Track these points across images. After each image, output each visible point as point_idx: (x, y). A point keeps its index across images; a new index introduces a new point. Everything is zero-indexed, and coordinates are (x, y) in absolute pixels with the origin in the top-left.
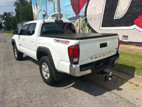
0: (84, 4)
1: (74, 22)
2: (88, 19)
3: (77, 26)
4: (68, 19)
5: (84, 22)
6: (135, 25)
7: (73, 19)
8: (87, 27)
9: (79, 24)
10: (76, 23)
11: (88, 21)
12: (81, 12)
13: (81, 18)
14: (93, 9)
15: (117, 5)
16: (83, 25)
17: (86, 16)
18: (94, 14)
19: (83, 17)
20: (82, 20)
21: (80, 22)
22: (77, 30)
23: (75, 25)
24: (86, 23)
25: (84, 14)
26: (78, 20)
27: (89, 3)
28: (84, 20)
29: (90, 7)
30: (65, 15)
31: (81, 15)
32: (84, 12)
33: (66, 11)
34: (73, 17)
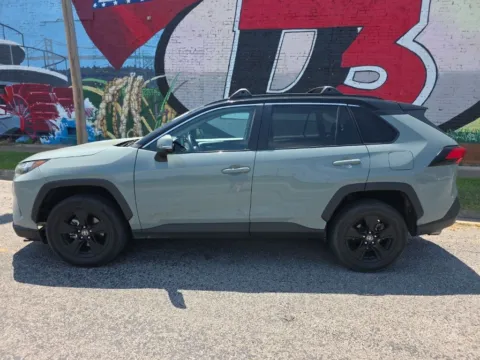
0: (153, 33)
1: (102, 86)
2: (170, 83)
4: (63, 72)
5: (155, 91)
7: (97, 76)
8: (167, 107)
9: (127, 97)
10: (112, 90)
11: (172, 91)
12: (137, 57)
13: (140, 78)
14: (191, 56)
15: (274, 58)
16: (150, 99)
17: (163, 72)
18: (198, 69)
19: (147, 74)
20: (142, 82)
21: (135, 90)
22: (119, 117)
23: (108, 98)
24: (164, 95)
25: (152, 66)
26: (120, 80)
27: (174, 34)
28: (152, 83)
29: (179, 46)
30: (41, 54)
31: (138, 66)
32: (150, 58)
33: (51, 41)
34: (94, 68)
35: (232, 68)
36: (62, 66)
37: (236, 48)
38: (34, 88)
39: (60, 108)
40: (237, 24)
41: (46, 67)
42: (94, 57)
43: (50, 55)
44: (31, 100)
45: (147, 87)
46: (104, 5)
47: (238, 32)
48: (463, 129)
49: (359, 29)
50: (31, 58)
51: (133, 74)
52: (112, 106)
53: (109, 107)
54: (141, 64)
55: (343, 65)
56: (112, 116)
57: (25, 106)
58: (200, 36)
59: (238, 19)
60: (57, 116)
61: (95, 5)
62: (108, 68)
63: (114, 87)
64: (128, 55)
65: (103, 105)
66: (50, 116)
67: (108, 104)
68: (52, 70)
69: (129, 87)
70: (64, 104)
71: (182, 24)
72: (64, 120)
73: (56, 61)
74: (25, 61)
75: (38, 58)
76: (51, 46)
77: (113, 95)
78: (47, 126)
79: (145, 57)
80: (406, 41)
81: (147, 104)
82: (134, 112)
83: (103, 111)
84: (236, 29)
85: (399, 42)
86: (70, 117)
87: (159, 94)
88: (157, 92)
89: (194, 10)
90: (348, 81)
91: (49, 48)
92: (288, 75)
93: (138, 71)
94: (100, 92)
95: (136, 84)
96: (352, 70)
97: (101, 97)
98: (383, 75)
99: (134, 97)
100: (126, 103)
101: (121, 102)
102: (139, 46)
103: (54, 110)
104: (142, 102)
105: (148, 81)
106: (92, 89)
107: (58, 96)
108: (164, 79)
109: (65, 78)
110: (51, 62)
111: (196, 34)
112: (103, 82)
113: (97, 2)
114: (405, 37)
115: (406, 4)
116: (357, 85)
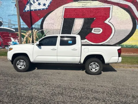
0: (40, 19)
1: (25, 33)
3: (30, 37)
6: (86, 40)
7: (23, 30)
10: (28, 34)
11: (45, 34)
12: (35, 25)
13: (36, 30)
14: (51, 25)
15: (73, 25)
16: (39, 36)
17: (43, 29)
18: (52, 28)
19: (38, 29)
20: (37, 32)
21: (35, 34)
22: (30, 41)
23: (27, 36)
24: (43, 35)
25: (39, 27)
26: (30, 31)
27: (46, 19)
28: (39, 32)
29: (48, 22)
30: (7, 24)
31: (36, 27)
32: (39, 25)
33: (10, 20)
34: (23, 28)
35: (62, 28)
36: (13, 27)
37: (63, 23)
38: (5, 33)
39: (12, 39)
40: (63, 17)
41: (9, 27)
42: (23, 25)
43: (10, 24)
44: (3, 37)
45: (38, 33)
47: (63, 19)
48: (122, 44)
49: (95, 19)
50: (4, 25)
51: (34, 29)
52: (28, 38)
54: (37, 27)
55: (91, 27)
56: (27, 41)
58: (53, 19)
59: (63, 15)
60: (11, 41)
61: (24, 11)
62: (27, 28)
63: (28, 33)
64: (33, 24)
65: (25, 38)
66: (9, 41)
67: (26, 38)
68: (10, 28)
70: (13, 38)
71: (48, 16)
72: (13, 42)
73: (12, 26)
75: (6, 25)
76: (11, 21)
77: (28, 35)
78: (8, 44)
79: (37, 25)
80: (107, 22)
81: (38, 38)
82: (34, 40)
83: (25, 40)
84: (63, 18)
85: (105, 22)
86: (15, 41)
87: (41, 35)
88: (41, 34)
89: (51, 13)
90: (93, 32)
91: (10, 22)
92: (77, 30)
93: (36, 29)
94: (24, 34)
95: (35, 32)
96: (94, 29)
97: (24, 36)
98: (101, 30)
102: (36, 22)
103: (10, 39)
104: (36, 37)
105: (38, 31)
106: (22, 33)
107: (12, 35)
108: (43, 31)
109: (14, 30)
110: (10, 26)
111: (52, 19)
112: (25, 31)
113: (24, 10)
114: (106, 21)
115: (106, 13)
116: (95, 33)
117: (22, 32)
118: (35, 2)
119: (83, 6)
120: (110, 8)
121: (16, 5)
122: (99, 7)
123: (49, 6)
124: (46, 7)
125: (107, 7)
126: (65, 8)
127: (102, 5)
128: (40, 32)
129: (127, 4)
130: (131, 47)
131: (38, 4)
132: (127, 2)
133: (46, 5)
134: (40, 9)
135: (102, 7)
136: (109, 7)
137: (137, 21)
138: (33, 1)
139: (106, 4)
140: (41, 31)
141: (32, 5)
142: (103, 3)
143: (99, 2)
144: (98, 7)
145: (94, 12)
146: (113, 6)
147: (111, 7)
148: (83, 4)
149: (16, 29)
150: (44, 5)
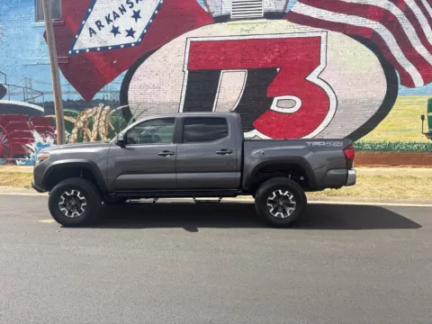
1: (74, 115)
2: (132, 111)
3: (91, 128)
4: (40, 104)
6: (255, 131)
7: (69, 107)
9: (96, 123)
10: (83, 118)
11: (134, 117)
12: (104, 92)
13: (107, 108)
14: (151, 90)
16: (116, 124)
17: (127, 103)
18: (156, 100)
19: (113, 105)
20: (109, 111)
21: (103, 118)
22: (89, 139)
23: (80, 124)
24: (128, 120)
25: (117, 98)
26: (90, 110)
27: (136, 74)
28: (117, 112)
29: (140, 83)
30: (21, 90)
31: (106, 99)
32: (116, 92)
33: (30, 80)
34: (69, 100)
36: (39, 100)
37: (185, 84)
38: (12, 119)
39: (35, 134)
40: (186, 66)
41: (25, 100)
42: (69, 92)
43: (29, 90)
44: (10, 128)
45: (113, 114)
46: (77, 52)
47: (187, 72)
48: (360, 140)
49: (278, 69)
50: (12, 94)
51: (101, 105)
52: (83, 131)
53: (80, 132)
54: (108, 97)
55: (268, 95)
56: (82, 138)
57: (4, 134)
58: (157, 75)
59: (186, 62)
60: (33, 141)
61: (70, 52)
62: (80, 101)
63: (84, 116)
64: (97, 90)
65: (75, 131)
66: (27, 142)
67: (79, 130)
68: (30, 103)
69: (98, 115)
70: (39, 131)
71: (142, 66)
73: (34, 96)
74: (6, 96)
75: (18, 94)
76: (30, 83)
77: (84, 123)
78: (23, 150)
79: (111, 92)
80: (312, 78)
81: (113, 128)
82: (102, 135)
83: (76, 136)
85: (307, 78)
86: (45, 141)
87: (124, 120)
88: (121, 118)
89: (152, 56)
90: (274, 107)
91: (28, 86)
92: (227, 104)
93: (105, 102)
94: (72, 120)
95: (104, 112)
96: (276, 99)
97: (73, 124)
98: (299, 103)
99: (102, 123)
100: (95, 128)
101: (90, 127)
102: (106, 84)
103: (31, 136)
104: (109, 127)
105: (114, 110)
106: (66, 118)
107: (35, 124)
108: (128, 108)
109: (42, 109)
110: (30, 96)
111: (154, 73)
112: (75, 111)
113: (72, 49)
114: (312, 75)
115: (309, 53)
116: (280, 110)
117: (66, 114)
118: (103, 26)
119: (244, 33)
120: (319, 39)
121: (45, 36)
122: (290, 36)
123: (143, 36)
124: (135, 40)
125: (311, 35)
126: (192, 42)
127: (297, 31)
128: (121, 112)
129: (367, 26)
130: (385, 150)
131: (112, 32)
132: (368, 21)
133: (135, 34)
134: (118, 47)
135: (297, 35)
136: (318, 34)
137: (398, 75)
138: (96, 23)
139: (309, 28)
140: (122, 109)
141: (95, 33)
142: (300, 26)
143: (290, 23)
144: (285, 36)
145: (276, 50)
146: (330, 32)
147: (323, 35)
148: (242, 30)
149: (49, 107)
150: (131, 33)
